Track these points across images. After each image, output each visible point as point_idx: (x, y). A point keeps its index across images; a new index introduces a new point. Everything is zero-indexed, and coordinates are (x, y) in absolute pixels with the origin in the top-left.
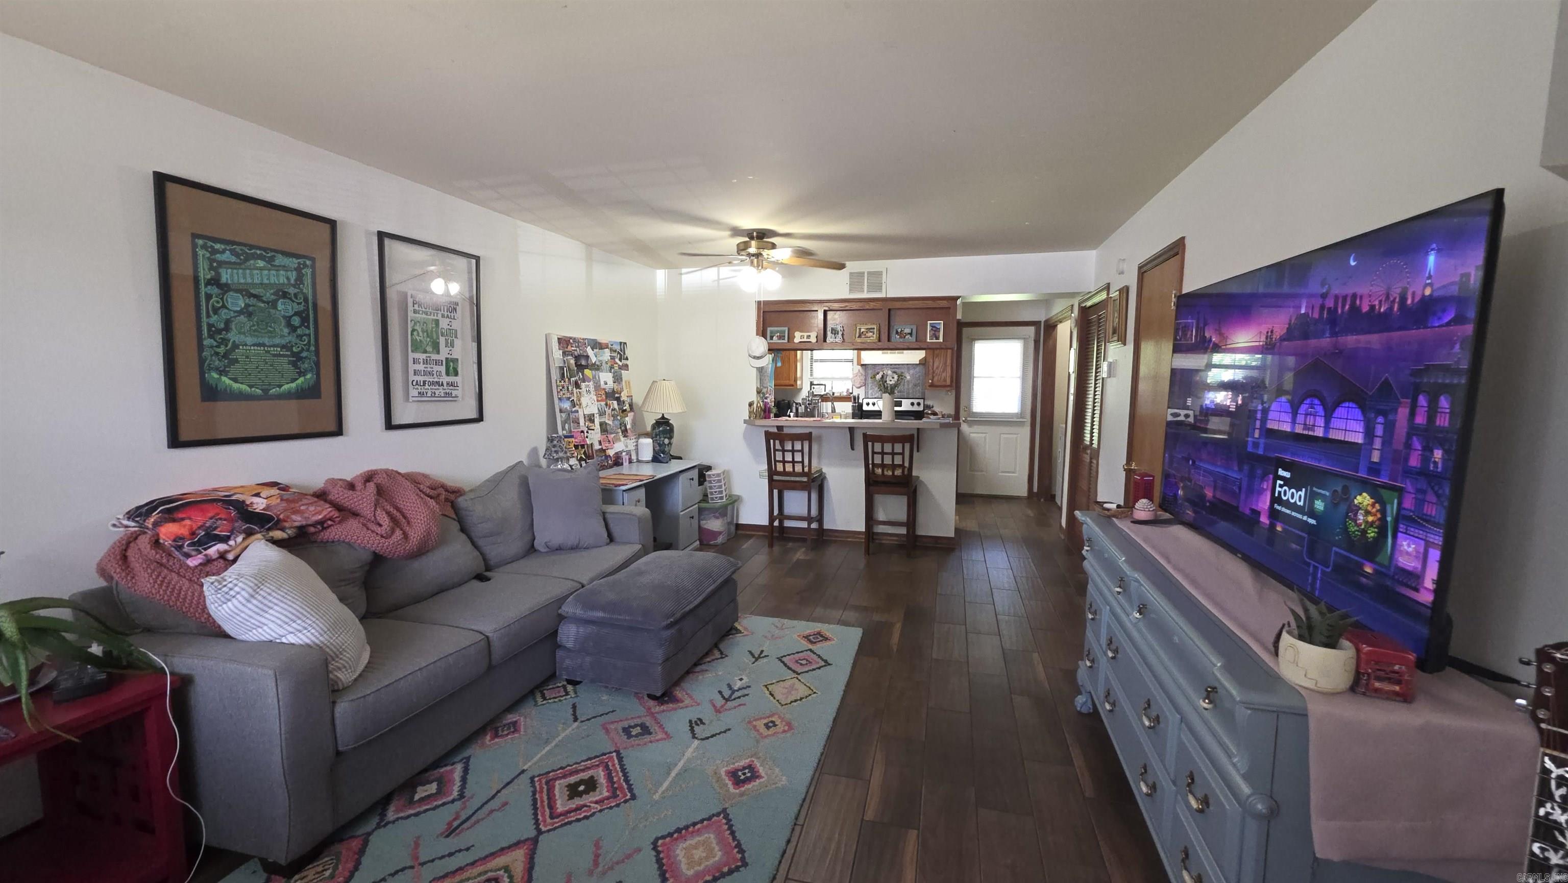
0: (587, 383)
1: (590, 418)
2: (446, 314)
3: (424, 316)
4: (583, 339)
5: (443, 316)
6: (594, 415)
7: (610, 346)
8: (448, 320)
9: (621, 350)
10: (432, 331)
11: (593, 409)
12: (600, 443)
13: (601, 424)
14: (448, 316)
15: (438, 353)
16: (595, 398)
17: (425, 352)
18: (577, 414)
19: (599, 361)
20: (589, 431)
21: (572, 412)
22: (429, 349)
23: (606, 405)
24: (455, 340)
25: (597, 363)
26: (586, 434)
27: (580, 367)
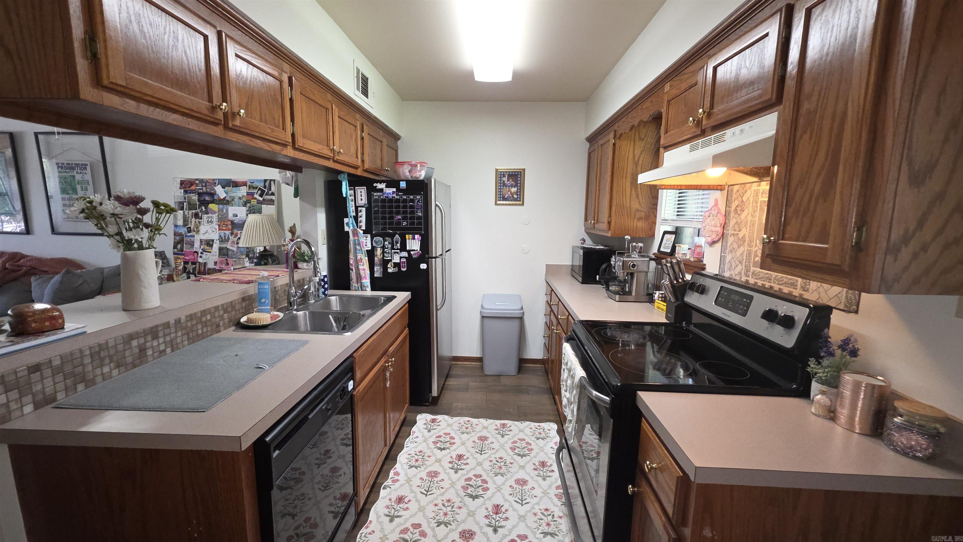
0: (210, 215)
1: (209, 243)
2: (79, 171)
3: (65, 174)
4: (213, 180)
5: (77, 173)
6: (213, 241)
7: (248, 184)
8: (81, 175)
9: (265, 187)
10: (71, 182)
11: (215, 236)
12: (216, 263)
13: (220, 249)
14: (81, 173)
15: (77, 194)
16: (217, 227)
17: (68, 194)
18: (192, 239)
19: (230, 197)
20: (204, 253)
21: (186, 236)
22: (70, 192)
23: (232, 234)
24: (88, 186)
25: (228, 198)
26: (200, 255)
27: (204, 203)
